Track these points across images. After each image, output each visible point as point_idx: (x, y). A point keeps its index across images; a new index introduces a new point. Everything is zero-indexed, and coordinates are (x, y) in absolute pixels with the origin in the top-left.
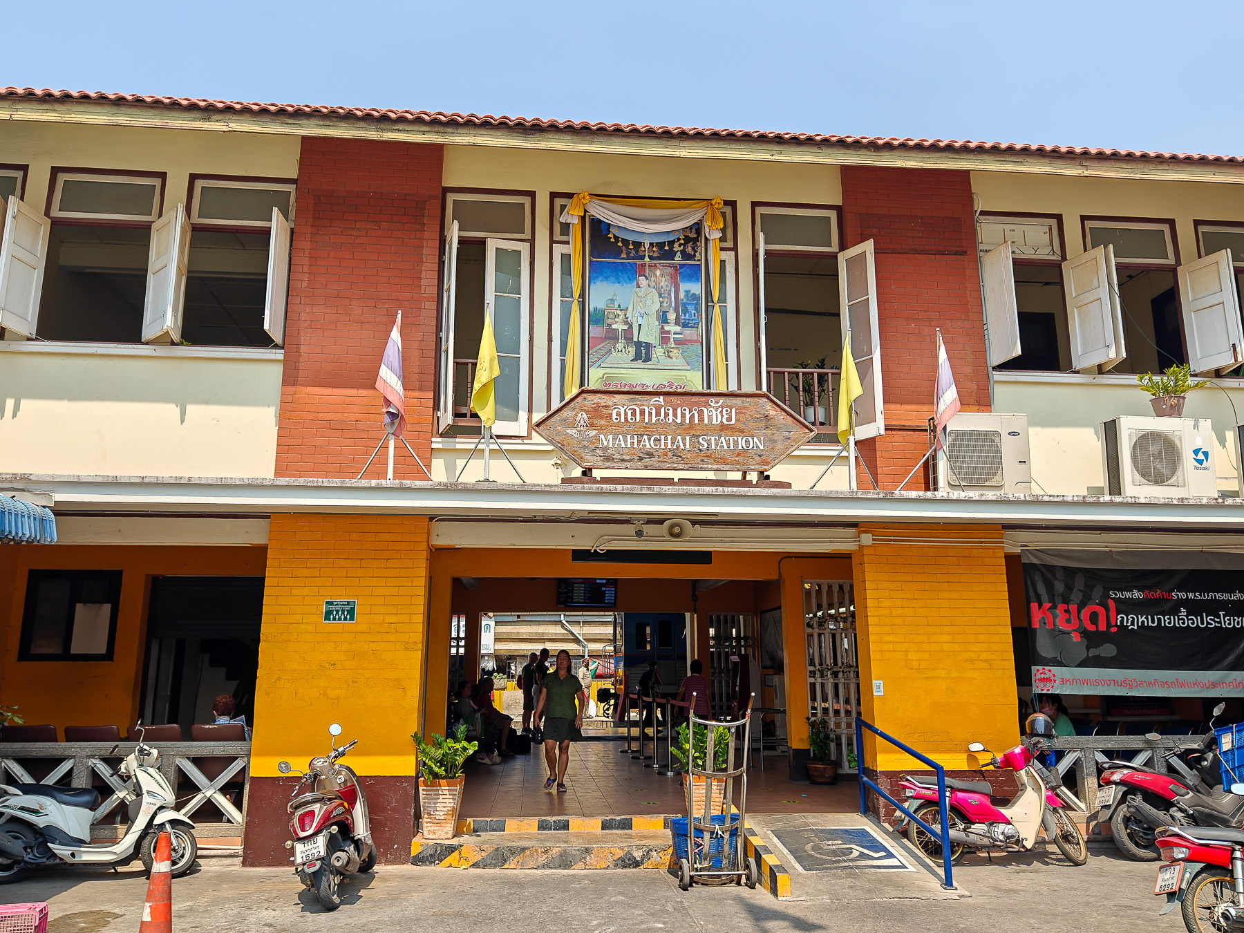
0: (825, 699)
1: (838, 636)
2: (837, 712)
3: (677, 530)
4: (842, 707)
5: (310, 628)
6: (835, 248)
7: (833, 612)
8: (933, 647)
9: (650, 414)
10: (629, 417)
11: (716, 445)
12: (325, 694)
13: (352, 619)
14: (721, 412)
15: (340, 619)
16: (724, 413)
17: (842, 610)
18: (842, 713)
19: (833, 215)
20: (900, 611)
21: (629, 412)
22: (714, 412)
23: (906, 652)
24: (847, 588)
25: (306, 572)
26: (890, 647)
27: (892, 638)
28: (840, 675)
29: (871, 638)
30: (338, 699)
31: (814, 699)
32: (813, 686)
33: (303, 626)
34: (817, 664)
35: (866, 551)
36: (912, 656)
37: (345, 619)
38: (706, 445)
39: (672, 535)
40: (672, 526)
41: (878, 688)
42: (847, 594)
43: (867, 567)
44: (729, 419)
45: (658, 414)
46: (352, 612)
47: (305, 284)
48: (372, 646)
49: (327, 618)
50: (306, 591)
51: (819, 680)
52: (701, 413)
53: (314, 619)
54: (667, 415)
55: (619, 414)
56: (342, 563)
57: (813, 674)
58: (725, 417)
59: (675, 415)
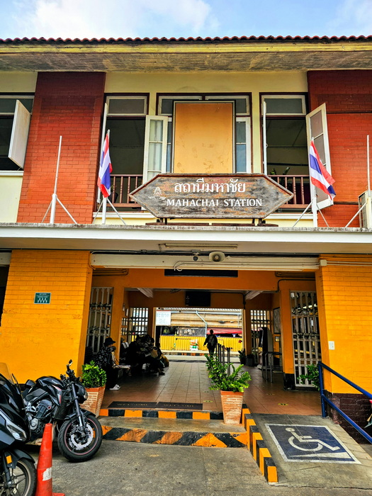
0: (302, 349)
1: (308, 318)
2: (308, 355)
3: (217, 258)
4: (310, 353)
5: (27, 307)
6: (304, 114)
7: (305, 307)
8: (364, 323)
9: (196, 187)
10: (184, 189)
11: (234, 204)
12: (32, 341)
13: (48, 302)
14: (237, 186)
15: (42, 302)
16: (239, 186)
17: (310, 306)
18: (311, 356)
19: (303, 97)
20: (343, 303)
21: (184, 187)
22: (233, 186)
23: (348, 325)
24: (312, 295)
25: (27, 278)
26: (338, 322)
27: (339, 318)
28: (310, 338)
29: (327, 317)
30: (39, 343)
31: (296, 348)
32: (295, 342)
33: (24, 306)
34: (297, 331)
35: (323, 269)
36: (351, 328)
37: (45, 302)
38: (228, 204)
39: (215, 260)
40: (214, 256)
41: (331, 345)
42: (313, 298)
43: (324, 278)
44: (242, 190)
45: (201, 187)
46: (48, 299)
47: (36, 140)
48: (58, 316)
49: (36, 302)
50: (26, 288)
51: (299, 340)
52: (225, 186)
53: (30, 302)
54: (205, 188)
55: (178, 188)
56: (45, 274)
57: (295, 337)
58: (239, 188)
59: (210, 188)
